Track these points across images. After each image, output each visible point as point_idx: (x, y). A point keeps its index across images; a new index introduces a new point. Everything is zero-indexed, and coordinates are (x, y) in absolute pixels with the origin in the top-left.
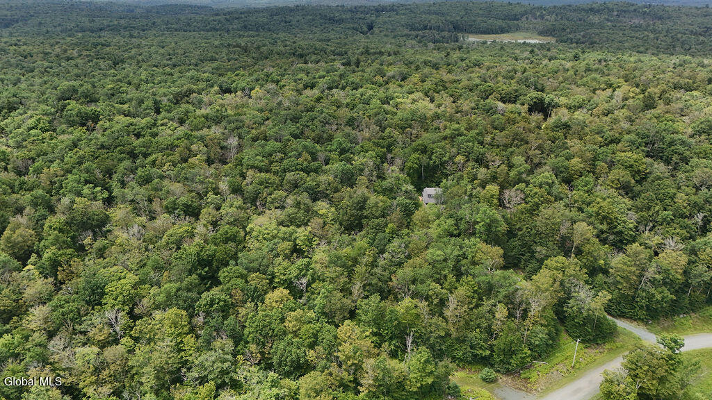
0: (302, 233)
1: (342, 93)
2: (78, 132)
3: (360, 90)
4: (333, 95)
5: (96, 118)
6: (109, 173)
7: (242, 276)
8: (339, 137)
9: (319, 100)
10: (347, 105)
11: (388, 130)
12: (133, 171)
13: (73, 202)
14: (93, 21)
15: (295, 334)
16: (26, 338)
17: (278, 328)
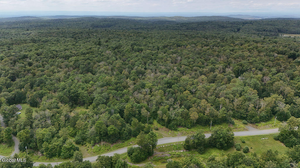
0: (196, 80)
1: (217, 48)
2: (138, 53)
3: (224, 47)
4: (214, 48)
5: (142, 50)
6: (145, 63)
7: (178, 87)
8: (212, 59)
9: (208, 49)
10: (218, 51)
11: (230, 58)
12: (152, 63)
13: (137, 68)
14: (136, 26)
15: (190, 100)
16: (129, 92)
17: (185, 98)
